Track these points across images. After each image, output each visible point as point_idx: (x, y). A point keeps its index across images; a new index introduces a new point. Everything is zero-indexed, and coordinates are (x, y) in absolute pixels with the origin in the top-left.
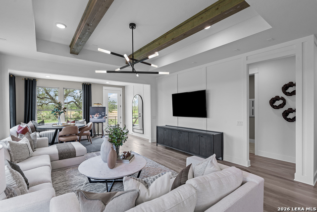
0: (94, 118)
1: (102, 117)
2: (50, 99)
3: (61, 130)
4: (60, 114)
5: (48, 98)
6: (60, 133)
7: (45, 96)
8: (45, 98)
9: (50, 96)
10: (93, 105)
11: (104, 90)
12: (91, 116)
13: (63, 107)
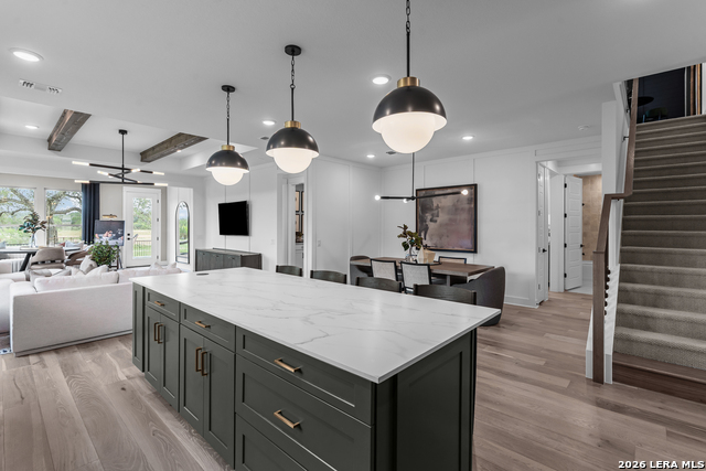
0: (103, 239)
1: (117, 237)
2: (21, 202)
3: (34, 254)
4: (34, 231)
5: (15, 201)
6: (32, 259)
7: (9, 196)
8: (9, 199)
9: (21, 196)
10: (102, 218)
11: (124, 193)
12: (96, 235)
13: (41, 220)
